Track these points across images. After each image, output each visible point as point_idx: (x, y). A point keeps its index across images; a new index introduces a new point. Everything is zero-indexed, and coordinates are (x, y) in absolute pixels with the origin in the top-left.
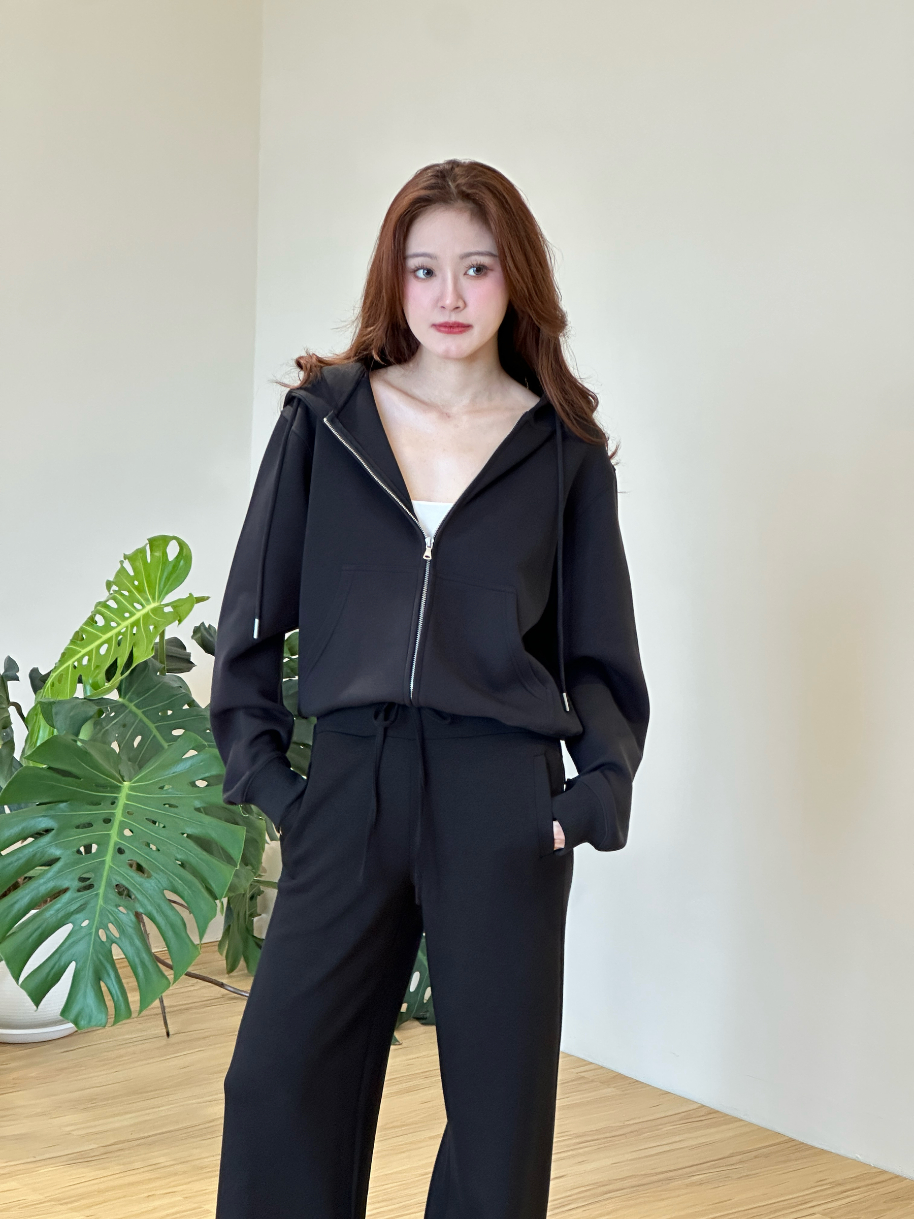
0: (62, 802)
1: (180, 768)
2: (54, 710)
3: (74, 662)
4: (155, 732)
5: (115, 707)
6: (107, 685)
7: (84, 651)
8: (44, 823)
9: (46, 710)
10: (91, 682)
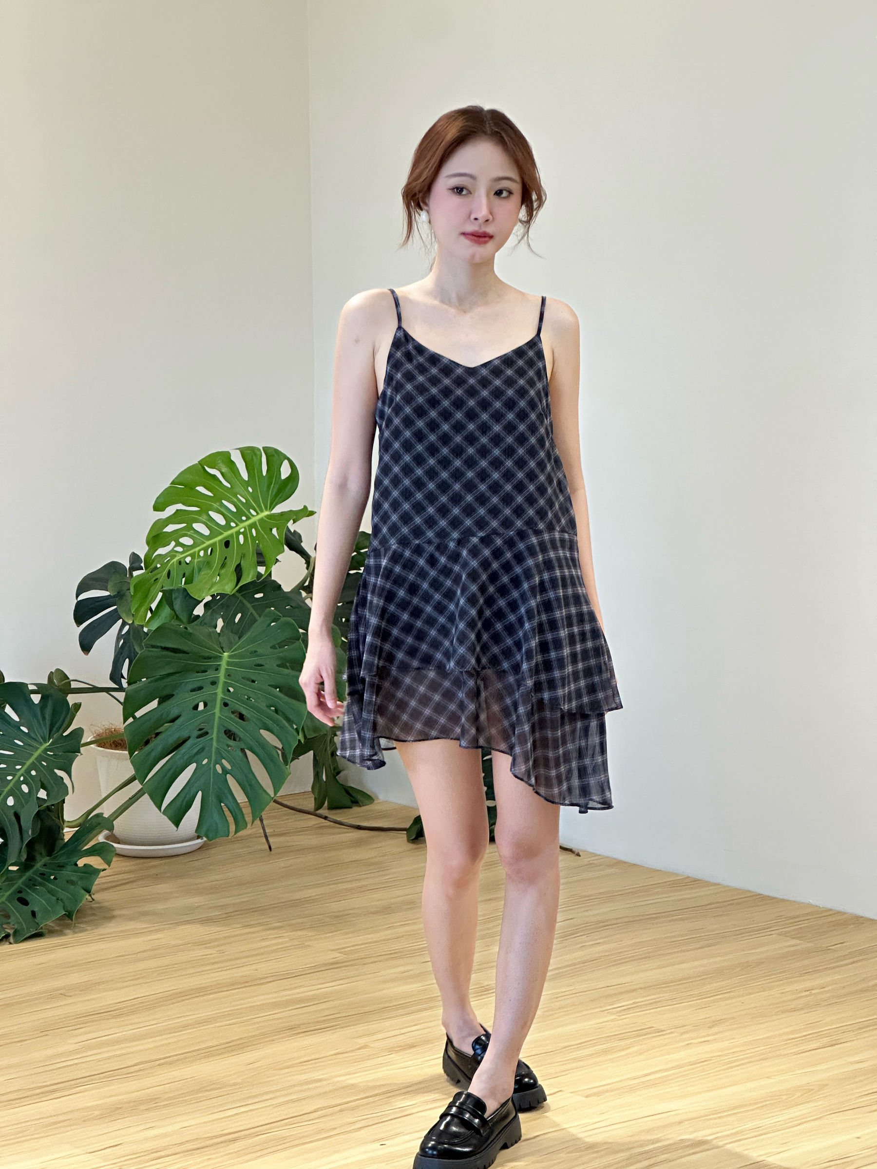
4: (251, 610)
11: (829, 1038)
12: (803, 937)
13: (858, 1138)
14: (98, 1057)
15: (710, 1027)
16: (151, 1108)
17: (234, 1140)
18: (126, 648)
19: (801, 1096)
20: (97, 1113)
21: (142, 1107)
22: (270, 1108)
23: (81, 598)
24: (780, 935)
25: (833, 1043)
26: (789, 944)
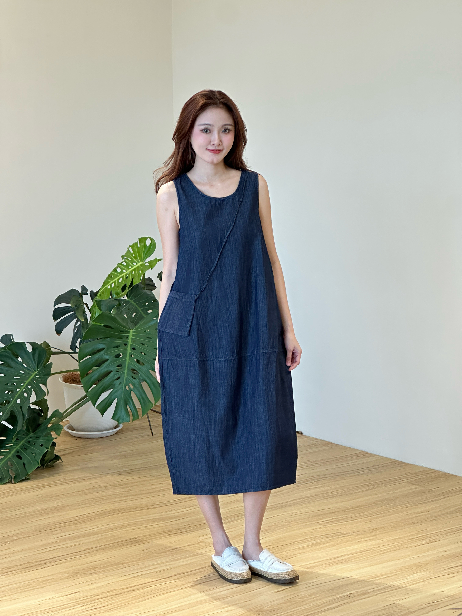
0: (107, 338)
1: (152, 323)
2: (101, 303)
3: (108, 286)
4: (141, 311)
5: (125, 302)
6: (123, 293)
7: (112, 281)
8: (101, 346)
9: (98, 304)
10: (115, 292)
11: (429, 539)
12: (419, 484)
13: (443, 591)
14: (65, 546)
15: (371, 533)
16: (93, 573)
17: (134, 590)
18: (78, 333)
19: (416, 569)
20: (66, 575)
21: (90, 572)
22: (153, 573)
23: (56, 307)
24: (407, 483)
25: (431, 541)
26: (410, 488)
